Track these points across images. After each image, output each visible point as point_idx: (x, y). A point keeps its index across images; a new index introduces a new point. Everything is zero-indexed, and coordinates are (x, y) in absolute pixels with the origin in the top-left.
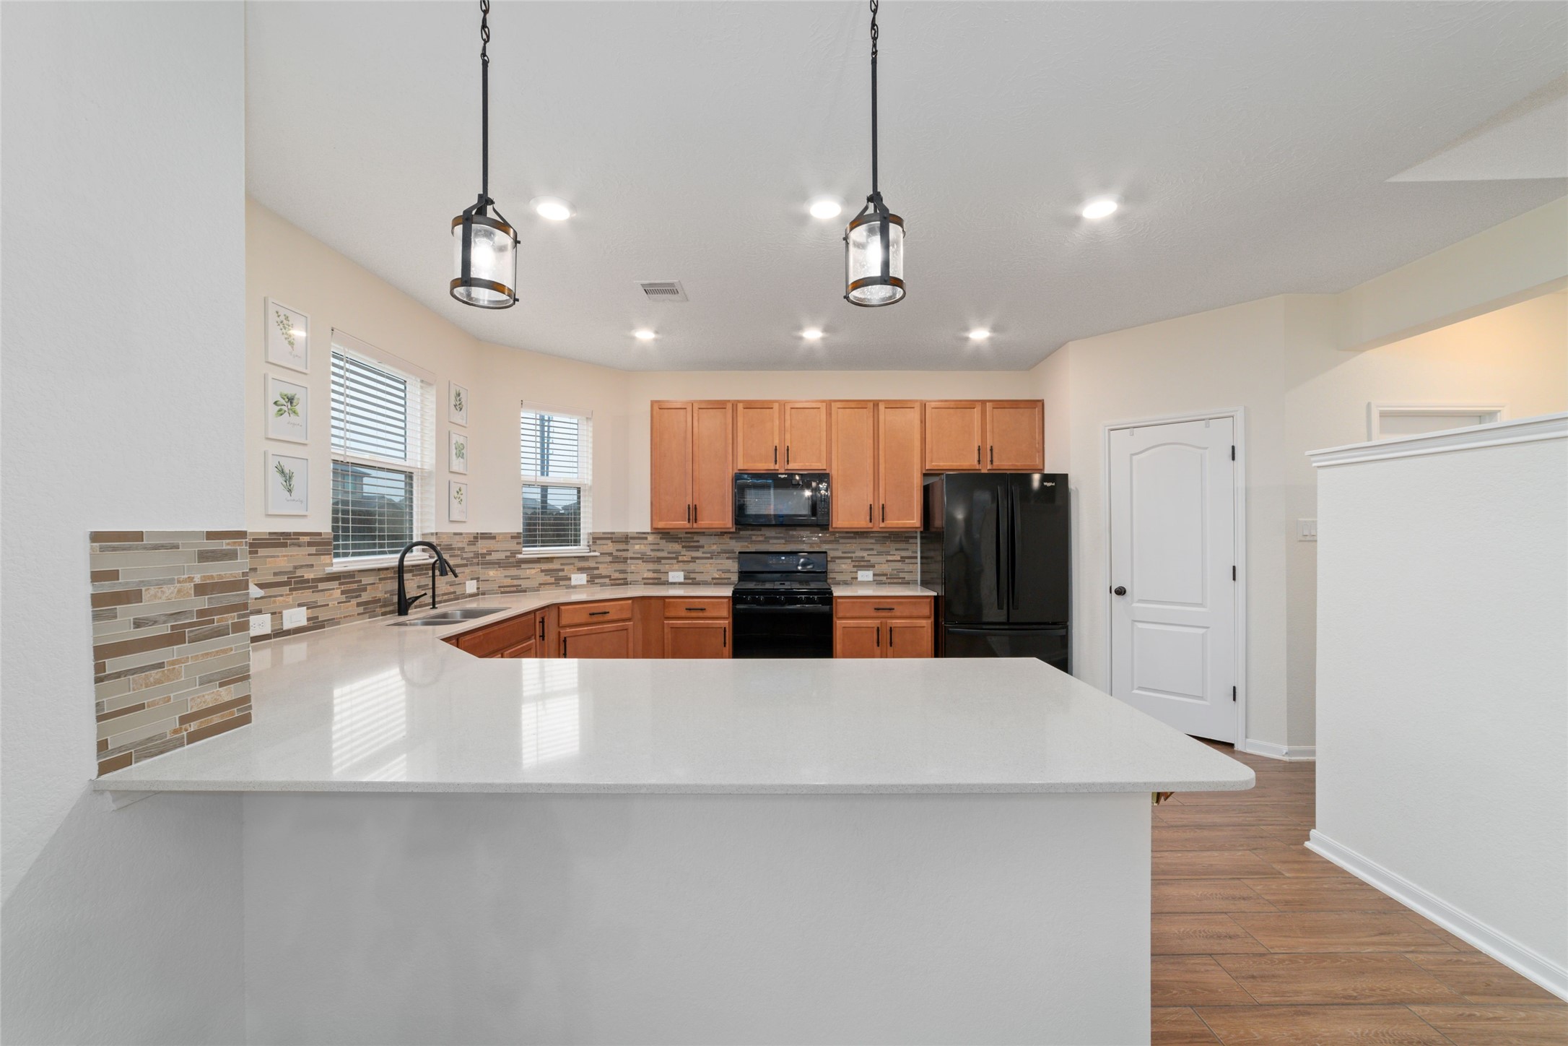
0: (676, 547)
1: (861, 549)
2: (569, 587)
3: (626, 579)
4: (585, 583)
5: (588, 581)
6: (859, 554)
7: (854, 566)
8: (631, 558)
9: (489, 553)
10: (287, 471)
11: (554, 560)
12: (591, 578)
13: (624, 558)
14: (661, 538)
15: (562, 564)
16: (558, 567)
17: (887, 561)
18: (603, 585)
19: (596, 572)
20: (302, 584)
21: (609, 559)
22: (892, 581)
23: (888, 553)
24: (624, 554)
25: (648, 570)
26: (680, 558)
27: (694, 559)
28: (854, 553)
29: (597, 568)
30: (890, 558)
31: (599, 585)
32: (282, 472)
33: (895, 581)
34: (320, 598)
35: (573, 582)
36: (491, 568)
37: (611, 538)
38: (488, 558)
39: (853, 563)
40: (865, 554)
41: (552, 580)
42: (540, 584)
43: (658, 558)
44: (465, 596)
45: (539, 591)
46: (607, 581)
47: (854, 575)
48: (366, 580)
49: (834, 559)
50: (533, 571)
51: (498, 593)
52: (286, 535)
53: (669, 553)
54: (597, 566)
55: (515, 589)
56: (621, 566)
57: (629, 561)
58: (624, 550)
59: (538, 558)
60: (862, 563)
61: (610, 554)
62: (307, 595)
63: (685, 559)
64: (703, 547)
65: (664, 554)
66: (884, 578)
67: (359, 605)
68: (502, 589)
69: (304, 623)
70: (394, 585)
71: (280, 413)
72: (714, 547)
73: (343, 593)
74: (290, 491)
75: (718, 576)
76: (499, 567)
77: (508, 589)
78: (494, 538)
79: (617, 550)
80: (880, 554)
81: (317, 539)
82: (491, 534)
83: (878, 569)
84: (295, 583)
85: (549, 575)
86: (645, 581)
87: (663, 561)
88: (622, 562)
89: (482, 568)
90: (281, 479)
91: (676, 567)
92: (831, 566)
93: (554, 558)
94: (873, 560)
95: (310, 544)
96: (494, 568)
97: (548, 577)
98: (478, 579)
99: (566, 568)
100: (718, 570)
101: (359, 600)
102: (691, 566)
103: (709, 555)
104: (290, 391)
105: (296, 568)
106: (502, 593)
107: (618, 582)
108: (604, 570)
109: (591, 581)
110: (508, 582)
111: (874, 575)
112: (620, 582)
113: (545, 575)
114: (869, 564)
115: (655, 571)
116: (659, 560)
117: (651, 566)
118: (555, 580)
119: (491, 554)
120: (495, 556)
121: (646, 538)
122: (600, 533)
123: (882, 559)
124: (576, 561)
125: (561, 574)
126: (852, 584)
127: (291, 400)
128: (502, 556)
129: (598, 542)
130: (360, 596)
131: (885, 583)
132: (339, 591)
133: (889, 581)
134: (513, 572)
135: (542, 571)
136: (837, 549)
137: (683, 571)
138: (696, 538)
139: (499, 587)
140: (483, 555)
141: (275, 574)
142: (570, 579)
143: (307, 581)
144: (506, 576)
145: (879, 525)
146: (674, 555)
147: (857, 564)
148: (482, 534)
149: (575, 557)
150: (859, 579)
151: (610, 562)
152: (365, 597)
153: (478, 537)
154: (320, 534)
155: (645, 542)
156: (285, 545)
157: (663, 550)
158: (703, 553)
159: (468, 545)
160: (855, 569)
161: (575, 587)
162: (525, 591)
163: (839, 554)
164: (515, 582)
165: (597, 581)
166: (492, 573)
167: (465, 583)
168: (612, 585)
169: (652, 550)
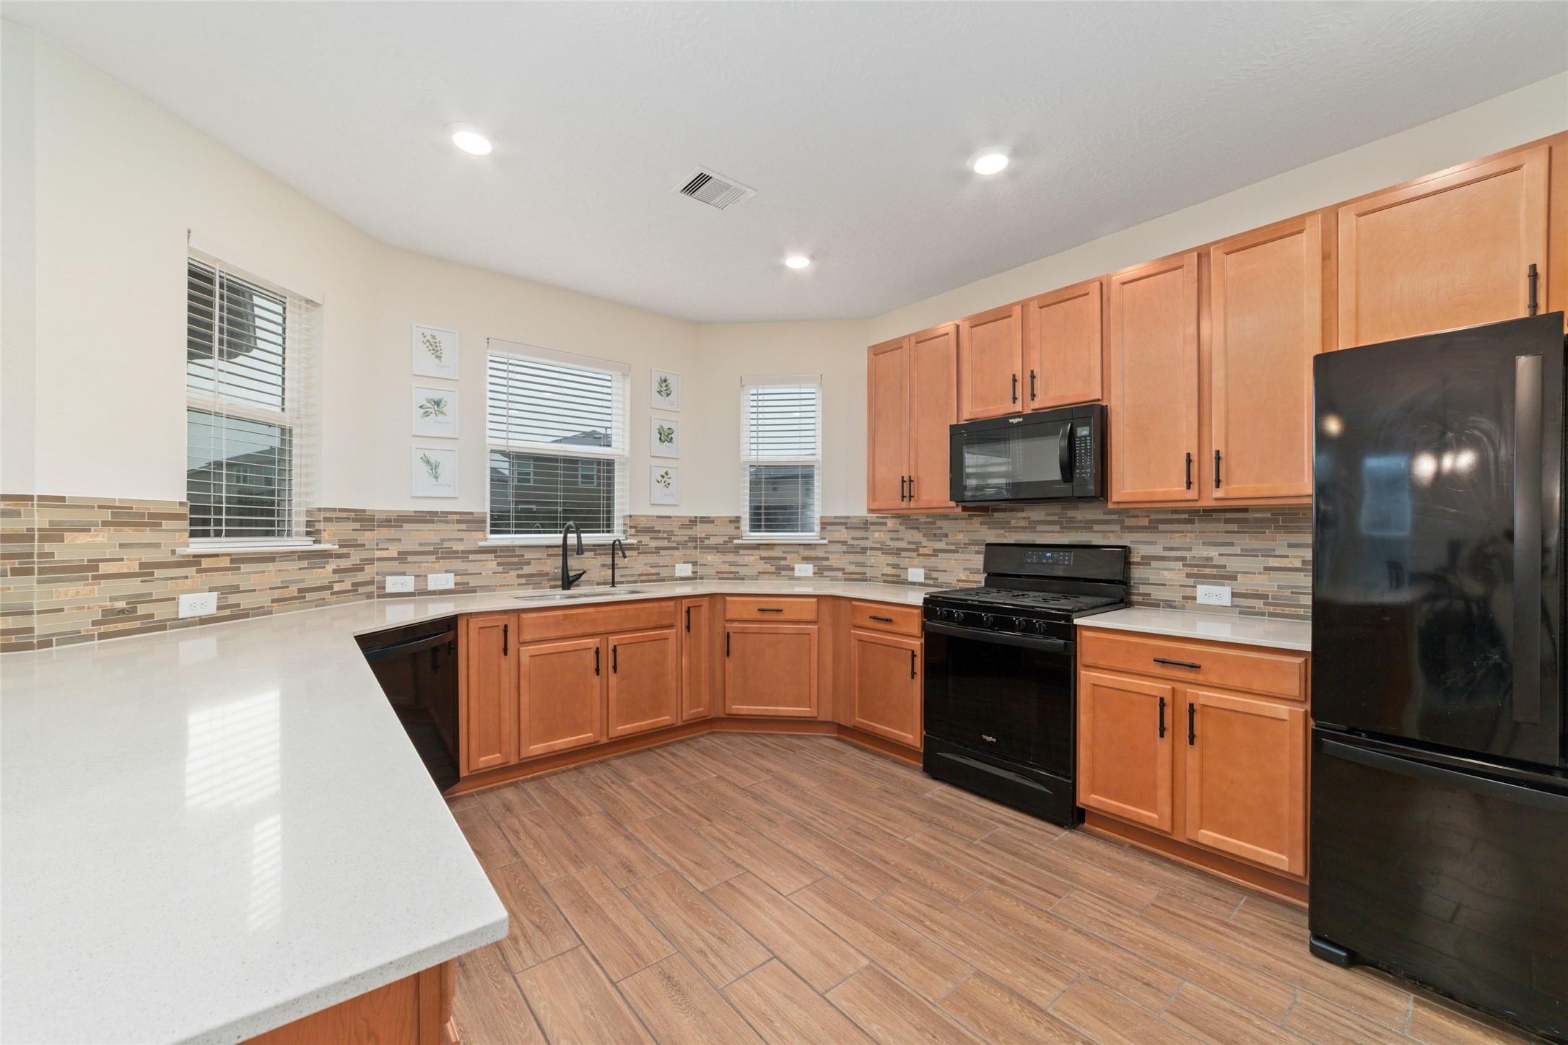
0: (916, 536)
1: (1204, 544)
2: (792, 578)
3: (865, 574)
4: (811, 575)
5: (814, 573)
6: (1201, 551)
7: (1189, 576)
8: (872, 549)
9: (708, 537)
10: (432, 461)
11: (776, 547)
12: (818, 569)
13: (862, 548)
14: (901, 524)
15: (784, 552)
16: (781, 555)
17: (1266, 568)
18: (833, 579)
19: (825, 563)
20: (451, 554)
21: (844, 548)
22: (1279, 610)
23: (1269, 553)
24: (863, 543)
25: (888, 564)
26: (921, 551)
27: (936, 552)
28: (1190, 549)
29: (827, 559)
30: (1273, 562)
31: (829, 579)
32: (428, 462)
33: (1287, 610)
34: (471, 568)
35: (797, 573)
36: (709, 552)
37: (845, 524)
38: (706, 542)
39: (1187, 570)
40: (1213, 552)
41: (773, 569)
42: (759, 573)
43: (898, 549)
44: (673, 579)
45: (757, 579)
46: (839, 574)
47: (1188, 592)
48: (528, 555)
49: (1147, 560)
50: (752, 558)
51: (715, 579)
52: (435, 513)
53: (909, 543)
54: (826, 556)
55: (732, 575)
56: (860, 558)
57: (868, 552)
58: (862, 538)
59: (757, 544)
60: (1207, 571)
61: (844, 543)
62: (458, 565)
63: (926, 551)
64: (946, 536)
65: (903, 545)
66: (1259, 604)
67: (519, 576)
68: (720, 575)
69: (451, 586)
70: (559, 562)
71: (426, 414)
72: (960, 536)
73: (499, 564)
74: (436, 478)
75: (964, 578)
76: (717, 552)
77: (725, 576)
78: (712, 522)
79: (853, 538)
80: (1248, 553)
81: (469, 517)
82: (709, 517)
83: (1243, 584)
84: (443, 554)
85: (769, 563)
86: (885, 578)
87: (903, 554)
88: (858, 553)
89: (700, 552)
90: (426, 468)
91: (916, 561)
92: (1137, 573)
93: (775, 545)
94: (1232, 565)
95: (459, 522)
96: (712, 552)
97: (768, 566)
98: (695, 563)
99: (789, 556)
100: (965, 569)
101: (520, 572)
102: (933, 562)
103: (953, 547)
104: (436, 396)
105: (443, 540)
106: (720, 579)
107: (853, 576)
108: (834, 561)
109: (819, 573)
110: (726, 568)
111: (1234, 595)
112: (856, 576)
113: (765, 563)
114: (1221, 572)
115: (895, 566)
116: (898, 552)
117: (891, 559)
118: (776, 569)
119: (709, 538)
120: (713, 541)
121: (885, 524)
122: (831, 517)
123: (1258, 563)
124: (801, 549)
125: (783, 563)
126: (1183, 607)
127: (438, 403)
128: (720, 540)
129: (829, 528)
130: (522, 569)
131: (1263, 614)
132: (495, 563)
133: (1271, 609)
134: (731, 557)
135: (762, 558)
136: (1154, 543)
137: (923, 567)
138: (939, 523)
139: (717, 572)
140: (702, 540)
141: (420, 545)
142: (793, 569)
143: (457, 552)
144: (723, 562)
145: (1213, 496)
146: (914, 546)
147: (1195, 571)
148: (701, 517)
149: (799, 545)
150: (1199, 601)
151: (844, 552)
152: (527, 570)
153: (693, 522)
154: (472, 513)
155: (884, 528)
156: (432, 522)
157: (902, 539)
158: (947, 544)
159: (679, 528)
160: (1191, 581)
161: (799, 578)
162: (743, 579)
163: (1157, 550)
164: (733, 569)
165: (826, 573)
166: (710, 558)
167: (674, 566)
168: (846, 580)
169: (891, 539)
